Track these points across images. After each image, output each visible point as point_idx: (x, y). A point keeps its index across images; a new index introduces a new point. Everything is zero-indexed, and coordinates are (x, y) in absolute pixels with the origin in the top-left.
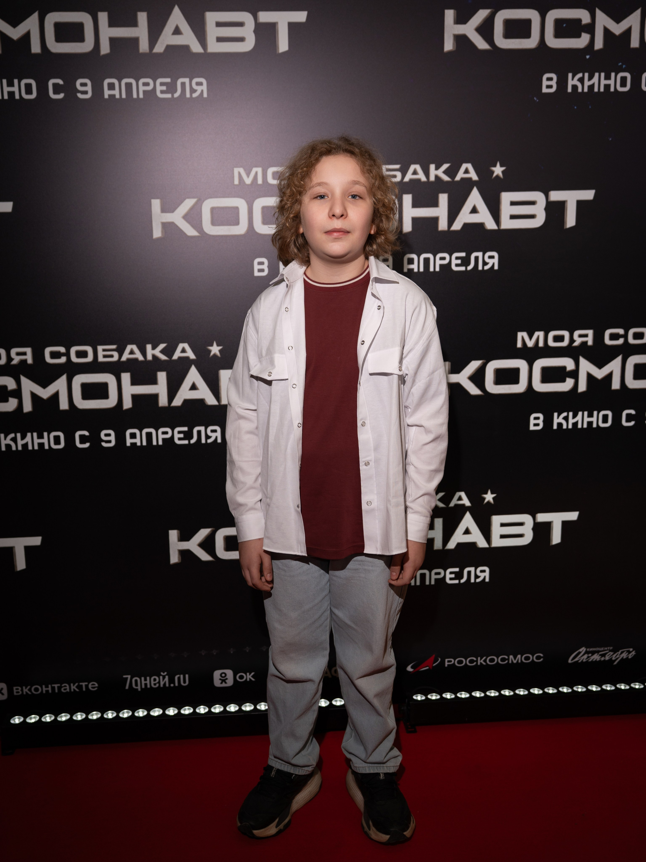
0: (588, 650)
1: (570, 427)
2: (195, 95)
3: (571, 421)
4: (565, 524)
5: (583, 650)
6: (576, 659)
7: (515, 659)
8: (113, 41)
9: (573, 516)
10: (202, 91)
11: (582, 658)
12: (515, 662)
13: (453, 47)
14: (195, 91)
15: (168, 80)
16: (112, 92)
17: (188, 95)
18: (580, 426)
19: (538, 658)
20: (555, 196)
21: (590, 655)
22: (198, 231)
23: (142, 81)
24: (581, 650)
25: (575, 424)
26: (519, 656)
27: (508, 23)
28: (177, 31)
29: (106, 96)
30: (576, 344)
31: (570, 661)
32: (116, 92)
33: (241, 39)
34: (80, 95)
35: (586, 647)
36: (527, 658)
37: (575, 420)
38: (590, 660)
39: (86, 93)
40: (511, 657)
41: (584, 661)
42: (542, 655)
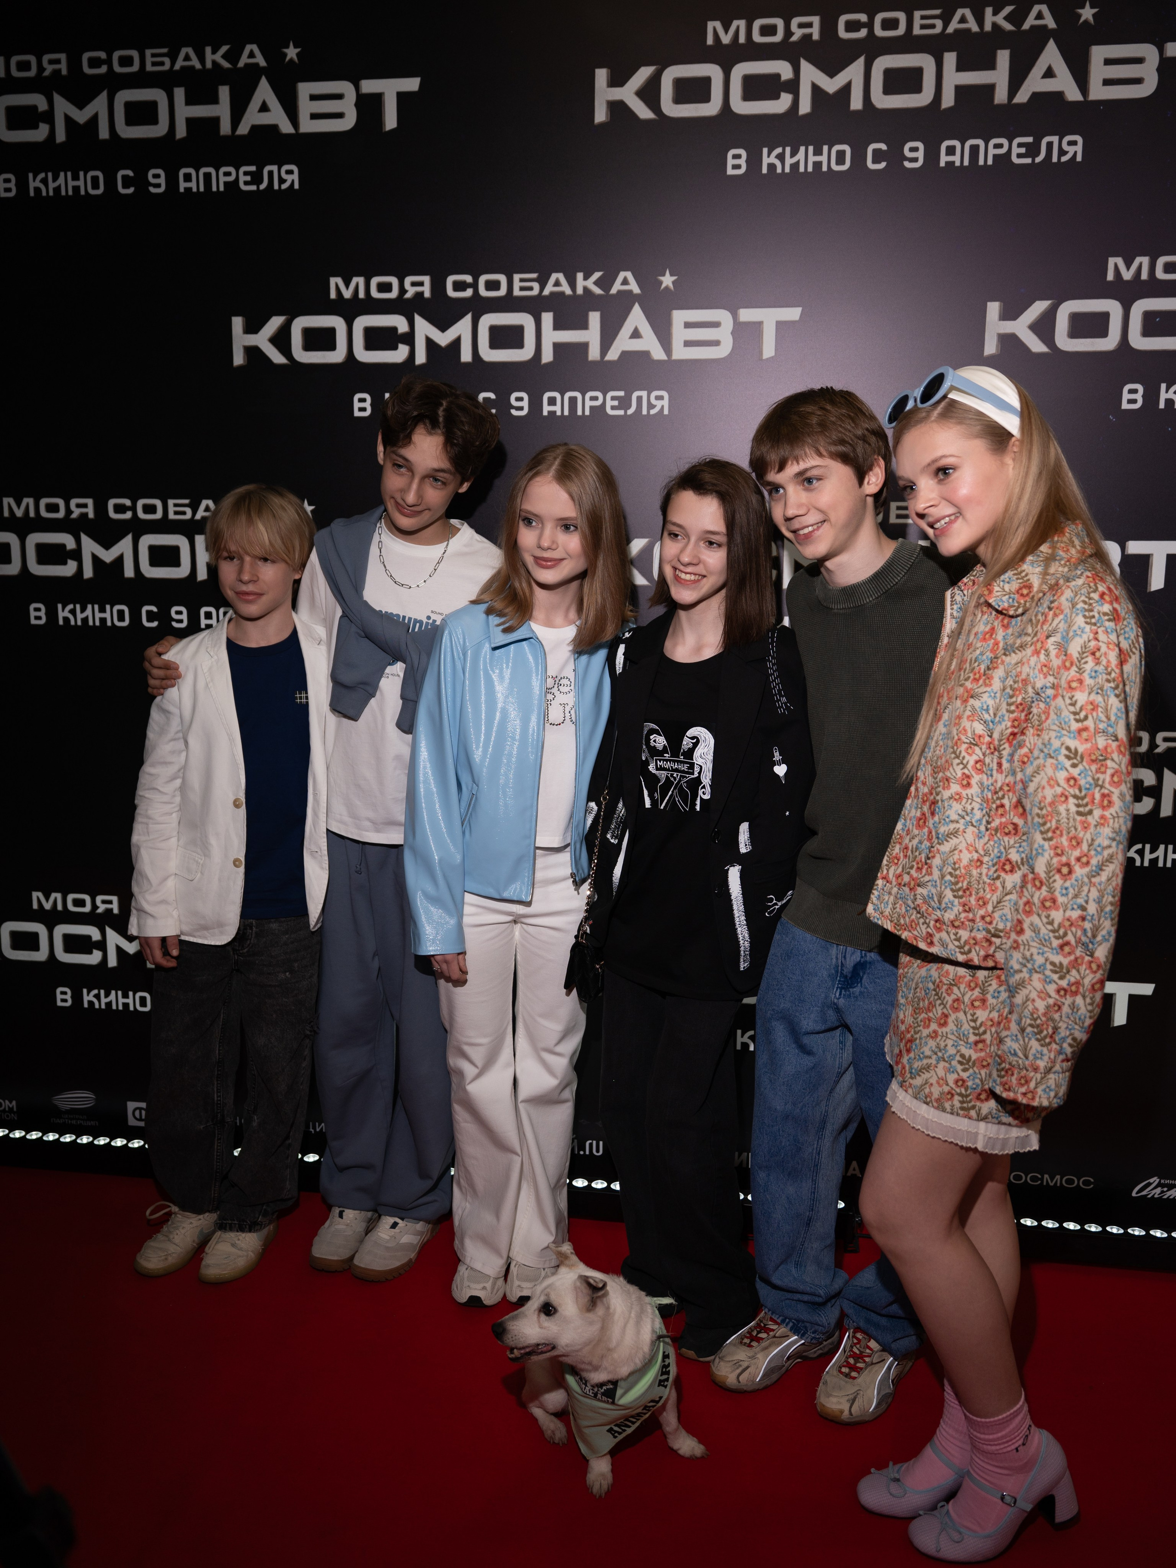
0: (1162, 1181)
1: (1146, 864)
2: (653, 412)
3: (1148, 856)
4: (1134, 1000)
5: (1155, 1180)
6: (1144, 1193)
7: (1052, 1181)
8: (557, 347)
9: (1146, 989)
10: (663, 407)
11: (1154, 1192)
12: (1052, 1184)
13: (997, 349)
14: (654, 407)
15: (621, 393)
16: (552, 408)
17: (645, 412)
18: (1161, 864)
19: (1086, 1183)
20: (1135, 547)
21: (1165, 1189)
22: (648, 580)
23: (590, 394)
24: (1151, 1180)
25: (1154, 862)
26: (1058, 1177)
27: (1075, 318)
28: (636, 334)
29: (545, 413)
30: (1159, 750)
31: (1134, 1194)
32: (557, 409)
33: (716, 343)
34: (514, 412)
35: (1160, 1178)
36: (1070, 1182)
37: (1154, 856)
38: (1165, 1197)
39: (521, 409)
40: (1046, 1176)
41: (1156, 1196)
42: (1092, 1180)
